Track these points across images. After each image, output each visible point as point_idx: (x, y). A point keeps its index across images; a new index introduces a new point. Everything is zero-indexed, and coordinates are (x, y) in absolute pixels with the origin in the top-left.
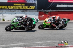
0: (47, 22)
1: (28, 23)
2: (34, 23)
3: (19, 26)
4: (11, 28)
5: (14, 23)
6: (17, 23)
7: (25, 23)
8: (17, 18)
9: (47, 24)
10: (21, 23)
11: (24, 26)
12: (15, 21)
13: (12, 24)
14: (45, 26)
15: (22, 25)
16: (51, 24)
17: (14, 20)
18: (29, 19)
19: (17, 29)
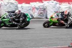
0: (54, 18)
1: (21, 19)
2: (28, 20)
3: (11, 23)
4: (1, 25)
5: (4, 19)
6: (8, 19)
7: (18, 19)
8: (8, 14)
9: (53, 20)
10: (13, 19)
11: (16, 23)
12: (5, 17)
13: (2, 21)
14: (51, 24)
15: (14, 22)
16: (58, 20)
17: (5, 15)
18: (22, 15)
19: (8, 26)
